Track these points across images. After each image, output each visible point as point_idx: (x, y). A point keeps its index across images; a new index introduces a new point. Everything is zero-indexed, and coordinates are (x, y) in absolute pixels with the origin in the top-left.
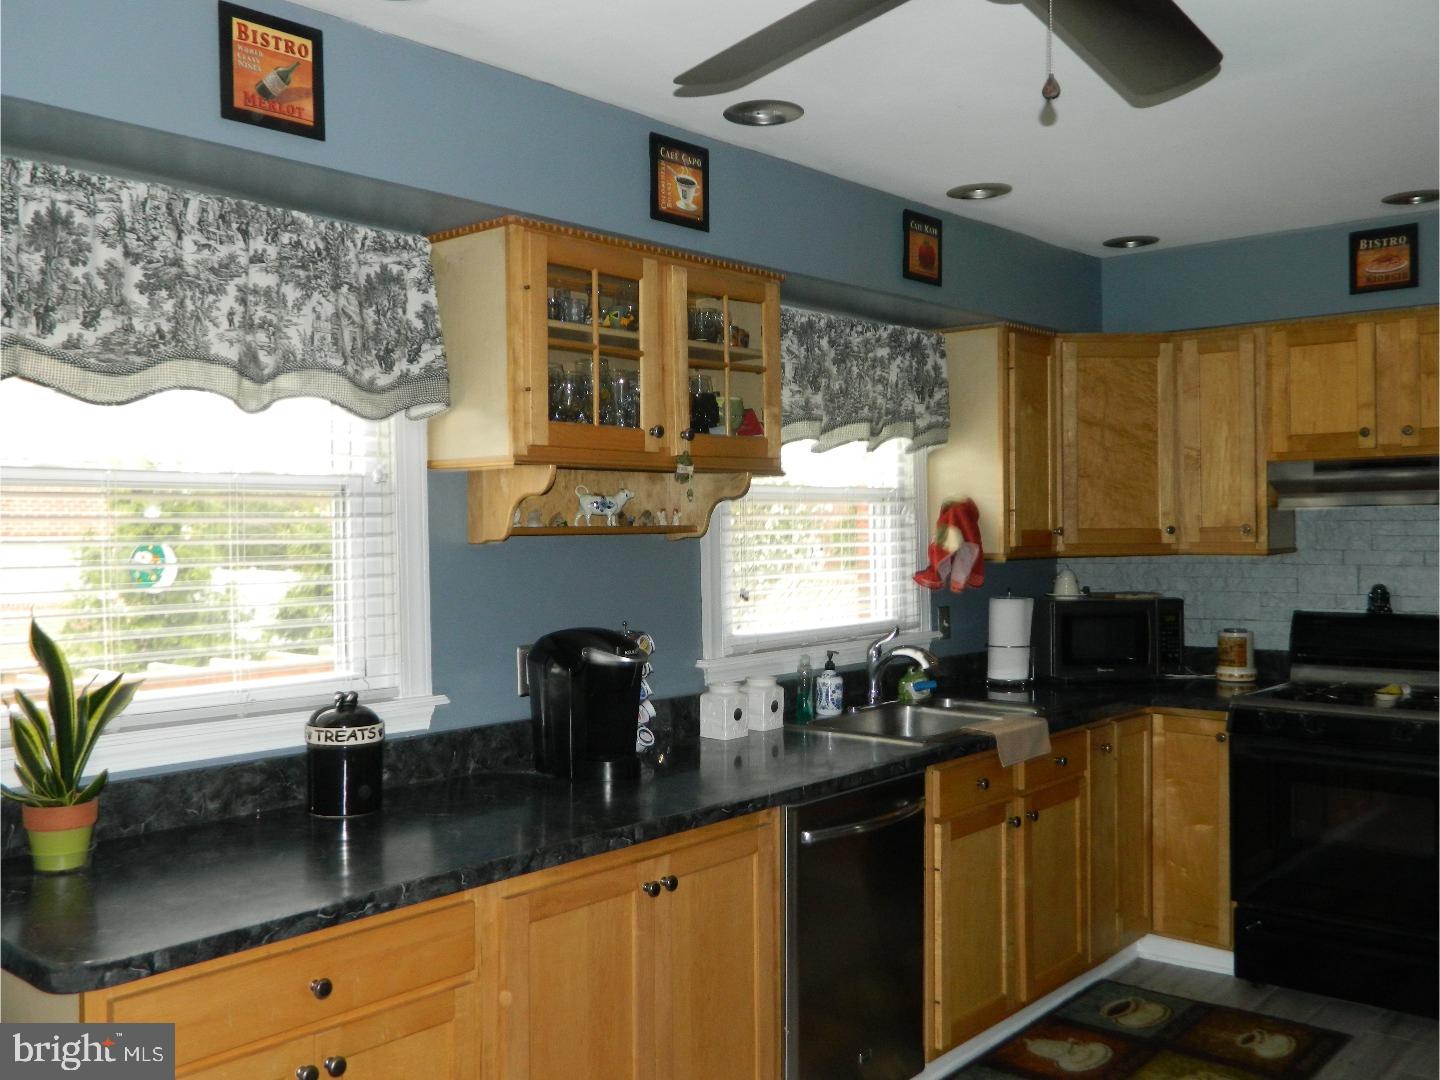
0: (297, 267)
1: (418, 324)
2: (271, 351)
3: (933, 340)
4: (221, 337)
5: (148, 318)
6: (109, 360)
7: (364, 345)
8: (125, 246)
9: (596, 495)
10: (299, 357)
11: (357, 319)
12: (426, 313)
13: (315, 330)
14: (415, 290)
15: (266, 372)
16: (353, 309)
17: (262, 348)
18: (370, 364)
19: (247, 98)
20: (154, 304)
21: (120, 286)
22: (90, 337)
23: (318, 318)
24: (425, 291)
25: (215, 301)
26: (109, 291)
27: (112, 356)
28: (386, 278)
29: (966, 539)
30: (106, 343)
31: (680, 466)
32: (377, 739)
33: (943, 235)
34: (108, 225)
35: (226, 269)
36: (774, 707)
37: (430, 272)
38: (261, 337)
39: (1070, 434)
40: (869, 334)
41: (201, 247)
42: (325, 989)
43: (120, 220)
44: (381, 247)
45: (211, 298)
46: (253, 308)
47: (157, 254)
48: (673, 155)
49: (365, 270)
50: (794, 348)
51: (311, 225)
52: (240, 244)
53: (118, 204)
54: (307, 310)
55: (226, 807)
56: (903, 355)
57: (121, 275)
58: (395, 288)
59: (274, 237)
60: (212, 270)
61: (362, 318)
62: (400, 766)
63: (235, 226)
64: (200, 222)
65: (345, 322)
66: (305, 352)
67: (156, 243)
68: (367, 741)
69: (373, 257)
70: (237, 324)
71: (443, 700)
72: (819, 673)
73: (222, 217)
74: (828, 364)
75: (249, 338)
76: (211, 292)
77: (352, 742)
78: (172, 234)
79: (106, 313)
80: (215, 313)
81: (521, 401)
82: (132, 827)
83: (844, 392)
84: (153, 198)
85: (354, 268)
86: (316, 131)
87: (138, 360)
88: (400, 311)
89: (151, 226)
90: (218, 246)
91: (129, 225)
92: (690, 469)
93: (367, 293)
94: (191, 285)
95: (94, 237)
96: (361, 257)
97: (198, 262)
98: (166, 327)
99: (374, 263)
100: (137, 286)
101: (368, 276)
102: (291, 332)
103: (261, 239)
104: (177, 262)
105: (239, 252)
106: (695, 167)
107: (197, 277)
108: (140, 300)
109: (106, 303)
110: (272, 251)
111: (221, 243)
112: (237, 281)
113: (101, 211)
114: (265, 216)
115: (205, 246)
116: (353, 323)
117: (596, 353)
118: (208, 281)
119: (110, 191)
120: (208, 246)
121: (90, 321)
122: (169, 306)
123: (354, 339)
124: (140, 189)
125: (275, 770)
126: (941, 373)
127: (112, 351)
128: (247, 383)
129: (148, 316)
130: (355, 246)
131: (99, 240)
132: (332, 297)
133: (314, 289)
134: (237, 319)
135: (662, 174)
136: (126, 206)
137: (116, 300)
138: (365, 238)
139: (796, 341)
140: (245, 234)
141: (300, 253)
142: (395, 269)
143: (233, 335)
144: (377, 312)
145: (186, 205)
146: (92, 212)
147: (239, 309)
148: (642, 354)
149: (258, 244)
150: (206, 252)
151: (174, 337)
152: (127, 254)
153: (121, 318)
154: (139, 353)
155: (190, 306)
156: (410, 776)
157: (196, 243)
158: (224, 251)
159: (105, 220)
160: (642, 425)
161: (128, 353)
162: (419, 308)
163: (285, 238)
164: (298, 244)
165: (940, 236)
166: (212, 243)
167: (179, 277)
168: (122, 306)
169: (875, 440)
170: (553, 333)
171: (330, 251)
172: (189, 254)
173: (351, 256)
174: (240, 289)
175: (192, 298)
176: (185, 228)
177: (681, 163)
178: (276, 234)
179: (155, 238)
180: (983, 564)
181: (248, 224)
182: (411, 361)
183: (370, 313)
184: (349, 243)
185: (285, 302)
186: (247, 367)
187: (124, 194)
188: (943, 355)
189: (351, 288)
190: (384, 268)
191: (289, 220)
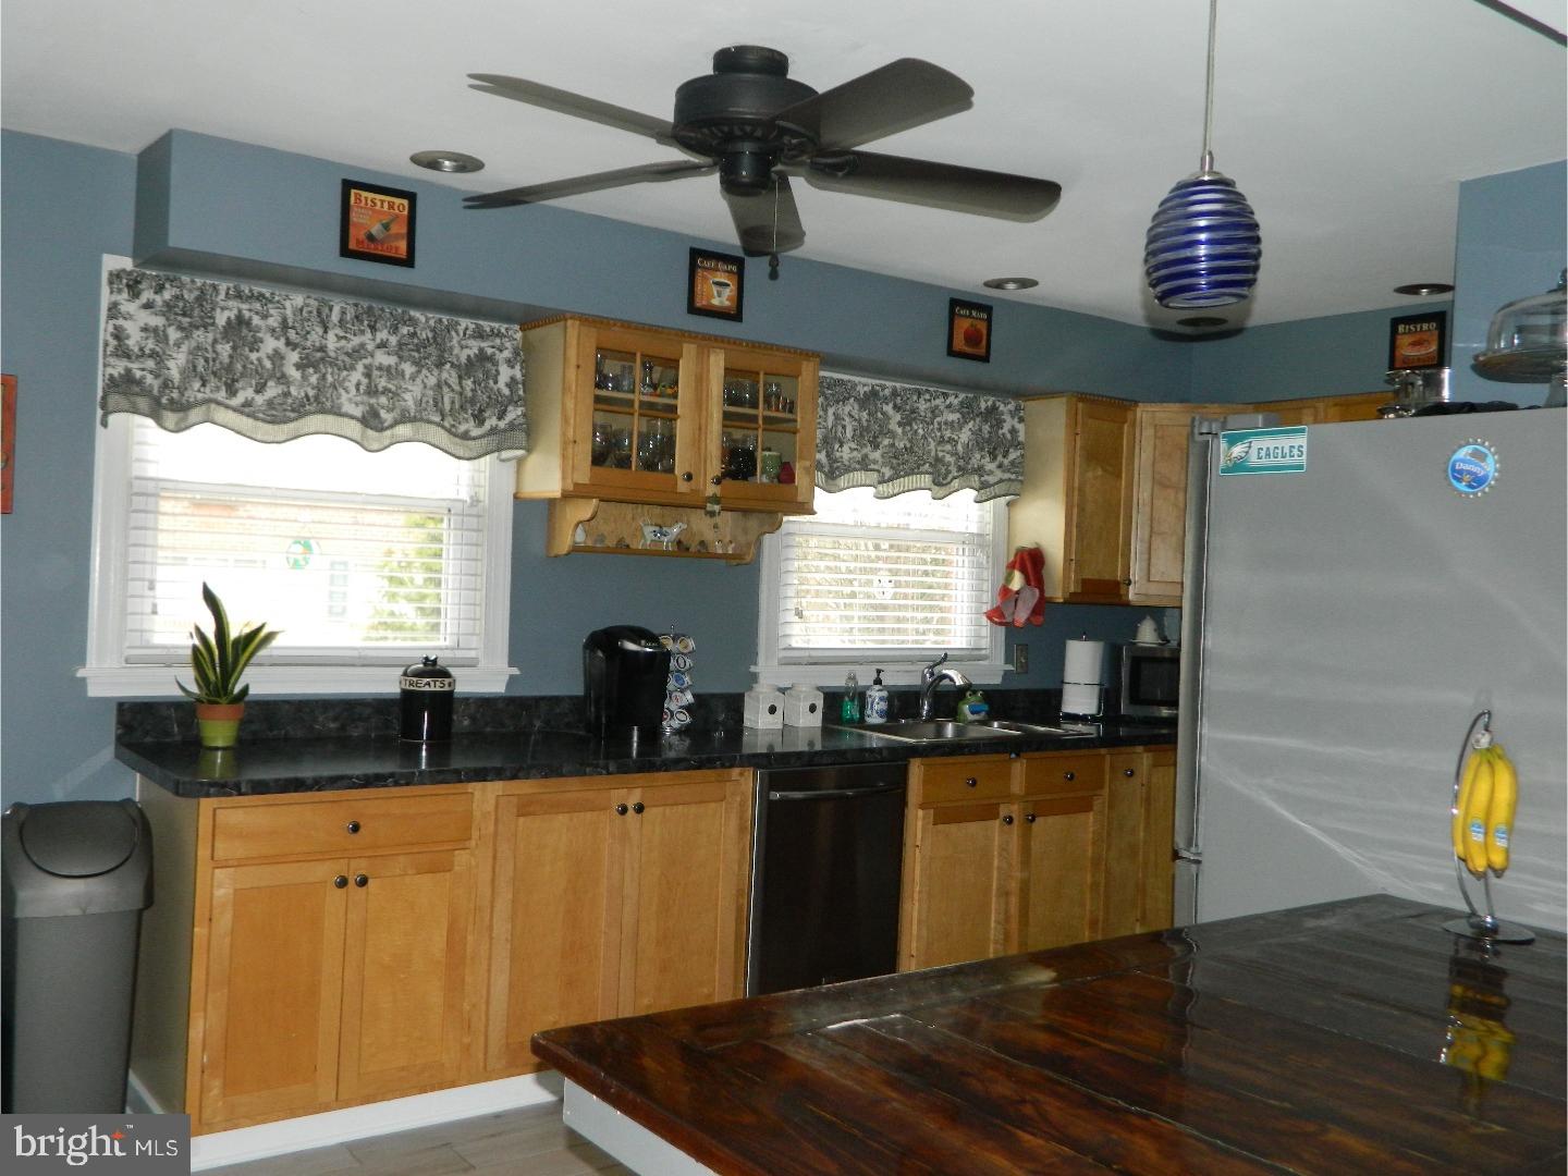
0: (413, 350)
1: (506, 391)
2: (390, 410)
3: (1011, 407)
4: (350, 400)
5: (301, 386)
6: (273, 415)
7: (462, 407)
8: (287, 339)
9: (656, 525)
10: (412, 414)
11: (457, 388)
12: (512, 384)
13: (423, 395)
14: (505, 366)
15: (386, 424)
16: (453, 381)
17: (383, 408)
18: (467, 420)
19: (359, 242)
20: (305, 378)
21: (282, 365)
22: (260, 400)
23: (425, 387)
24: (513, 367)
25: (348, 376)
26: (274, 369)
27: (274, 413)
28: (483, 357)
29: (1028, 581)
30: (270, 403)
31: (708, 505)
32: (446, 688)
33: (993, 318)
34: (276, 325)
35: (357, 353)
36: (813, 709)
37: (516, 353)
38: (383, 400)
39: (1145, 494)
40: (938, 402)
41: (339, 338)
42: (356, 828)
43: (285, 320)
44: (480, 334)
45: (345, 373)
46: (378, 380)
47: (309, 344)
48: (707, 264)
49: (467, 352)
50: (855, 413)
51: (423, 319)
52: (369, 335)
53: (282, 311)
54: (418, 381)
55: (343, 728)
56: (975, 420)
57: (283, 358)
58: (489, 365)
59: (395, 330)
60: (347, 354)
61: (462, 387)
62: (478, 716)
63: (366, 323)
64: (341, 321)
65: (446, 389)
66: (416, 411)
67: (308, 336)
68: (438, 689)
69: (471, 342)
70: (362, 391)
71: (515, 671)
72: (868, 688)
73: (357, 317)
74: (893, 426)
75: (373, 401)
76: (346, 369)
77: (427, 688)
78: (320, 330)
79: (271, 383)
80: (347, 384)
81: (570, 450)
82: (275, 732)
83: (908, 450)
84: (308, 305)
85: (456, 351)
86: (408, 261)
87: (292, 415)
88: (491, 382)
89: (306, 324)
90: (352, 337)
91: (290, 324)
92: (717, 508)
93: (467, 369)
94: (332, 364)
95: (265, 333)
96: (463, 342)
97: (338, 349)
98: (311, 393)
99: (474, 347)
100: (294, 365)
101: (469, 356)
102: (407, 396)
103: (385, 331)
104: (322, 349)
105: (368, 342)
106: (730, 272)
107: (337, 359)
108: (295, 374)
109: (272, 376)
110: (393, 340)
111: (355, 335)
112: (365, 361)
113: (272, 316)
114: (388, 316)
115: (342, 337)
116: (453, 390)
117: (636, 415)
118: (343, 361)
119: (278, 302)
120: (345, 338)
121: (260, 389)
122: (314, 379)
123: (453, 402)
124: (298, 299)
125: (379, 706)
126: (1018, 437)
127: (274, 409)
128: (370, 433)
129: (300, 384)
130: (458, 335)
131: (269, 335)
132: (436, 372)
133: (423, 366)
134: (362, 388)
135: (699, 280)
136: (289, 312)
137: (278, 375)
138: (466, 329)
139: (856, 406)
140: (373, 328)
141: (416, 341)
142: (489, 351)
143: (359, 399)
144: (474, 382)
145: (331, 310)
146: (265, 317)
147: (365, 381)
148: (679, 417)
149: (382, 335)
150: (343, 342)
151: (316, 400)
152: (288, 343)
153: (282, 386)
154: (293, 410)
155: (330, 379)
156: (487, 724)
157: (336, 335)
158: (356, 341)
159: (273, 322)
160: (676, 472)
161: (285, 410)
162: (508, 380)
163: (405, 330)
164: (414, 335)
165: (989, 320)
166: (348, 335)
167: (322, 359)
168: (283, 379)
169: (942, 491)
170: (598, 399)
171: (439, 339)
172: (332, 343)
173: (455, 342)
174: (366, 367)
175: (332, 374)
176: (330, 325)
177: (717, 270)
178: (397, 328)
179: (308, 333)
180: (1042, 606)
181: (375, 322)
182: (499, 419)
183: (468, 384)
184: (453, 333)
185: (403, 376)
186: (371, 420)
187: (288, 304)
188: (1021, 420)
189: (453, 365)
190: (481, 350)
191: (406, 317)
